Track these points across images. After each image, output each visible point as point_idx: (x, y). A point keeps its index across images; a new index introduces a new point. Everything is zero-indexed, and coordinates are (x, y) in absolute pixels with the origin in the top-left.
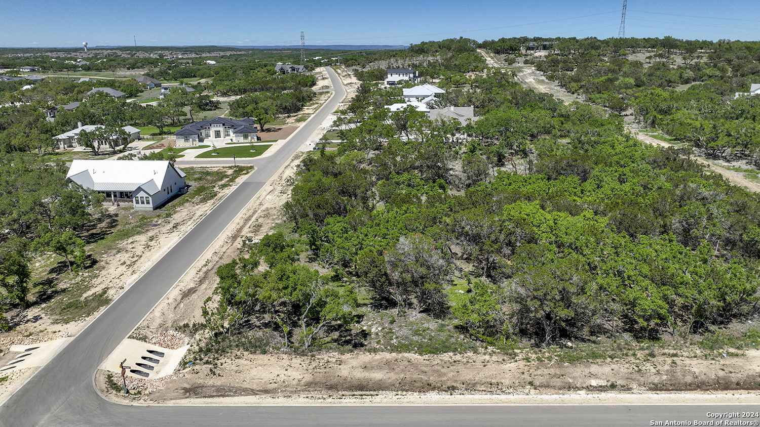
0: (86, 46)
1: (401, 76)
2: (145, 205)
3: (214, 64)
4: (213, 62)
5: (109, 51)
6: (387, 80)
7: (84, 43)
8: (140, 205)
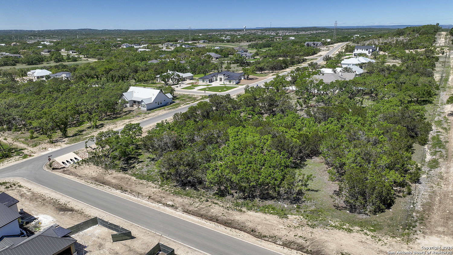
0: (245, 28)
1: (364, 50)
2: (144, 108)
3: (294, 39)
4: (293, 38)
5: (255, 31)
6: (354, 53)
7: (244, 27)
8: (142, 108)
